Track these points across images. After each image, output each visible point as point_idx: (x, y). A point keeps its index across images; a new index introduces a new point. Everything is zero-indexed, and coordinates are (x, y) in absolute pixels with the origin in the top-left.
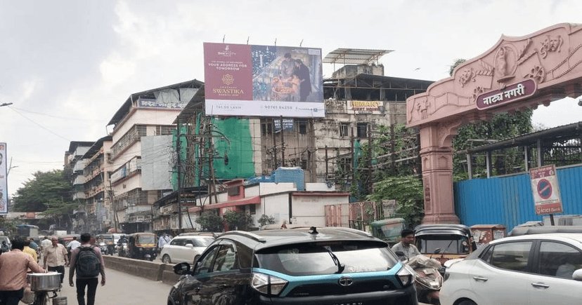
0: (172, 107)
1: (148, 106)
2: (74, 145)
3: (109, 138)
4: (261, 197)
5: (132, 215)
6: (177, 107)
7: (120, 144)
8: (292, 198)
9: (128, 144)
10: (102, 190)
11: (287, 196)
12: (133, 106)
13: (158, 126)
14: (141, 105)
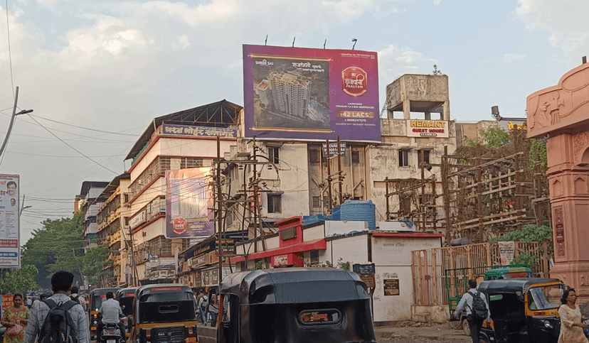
0: (199, 134)
1: (172, 133)
2: (87, 186)
3: (126, 176)
4: (327, 239)
5: (154, 269)
6: (204, 135)
7: (140, 181)
8: (373, 239)
9: (149, 181)
10: (118, 240)
11: (365, 237)
12: (156, 133)
13: (183, 158)
14: (164, 132)
